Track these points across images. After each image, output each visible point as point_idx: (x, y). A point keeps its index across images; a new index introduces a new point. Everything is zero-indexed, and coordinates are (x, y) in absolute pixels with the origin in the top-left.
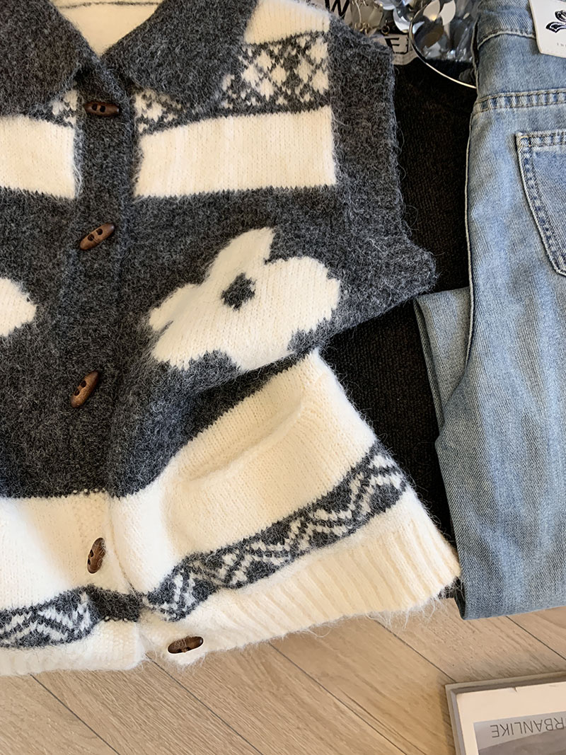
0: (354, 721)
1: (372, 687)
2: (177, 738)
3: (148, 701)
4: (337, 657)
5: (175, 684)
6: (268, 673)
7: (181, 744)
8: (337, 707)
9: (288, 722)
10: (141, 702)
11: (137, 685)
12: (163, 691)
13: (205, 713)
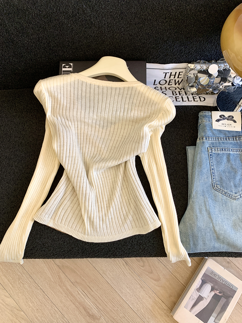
0: (82, 297)
1: (90, 288)
2: (28, 294)
3: (22, 281)
4: (81, 277)
5: (30, 277)
6: (59, 279)
7: (29, 296)
8: (78, 292)
9: (62, 294)
10: (19, 281)
11: (19, 276)
12: (27, 279)
13: (38, 287)
